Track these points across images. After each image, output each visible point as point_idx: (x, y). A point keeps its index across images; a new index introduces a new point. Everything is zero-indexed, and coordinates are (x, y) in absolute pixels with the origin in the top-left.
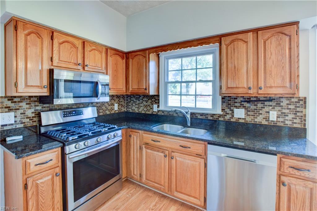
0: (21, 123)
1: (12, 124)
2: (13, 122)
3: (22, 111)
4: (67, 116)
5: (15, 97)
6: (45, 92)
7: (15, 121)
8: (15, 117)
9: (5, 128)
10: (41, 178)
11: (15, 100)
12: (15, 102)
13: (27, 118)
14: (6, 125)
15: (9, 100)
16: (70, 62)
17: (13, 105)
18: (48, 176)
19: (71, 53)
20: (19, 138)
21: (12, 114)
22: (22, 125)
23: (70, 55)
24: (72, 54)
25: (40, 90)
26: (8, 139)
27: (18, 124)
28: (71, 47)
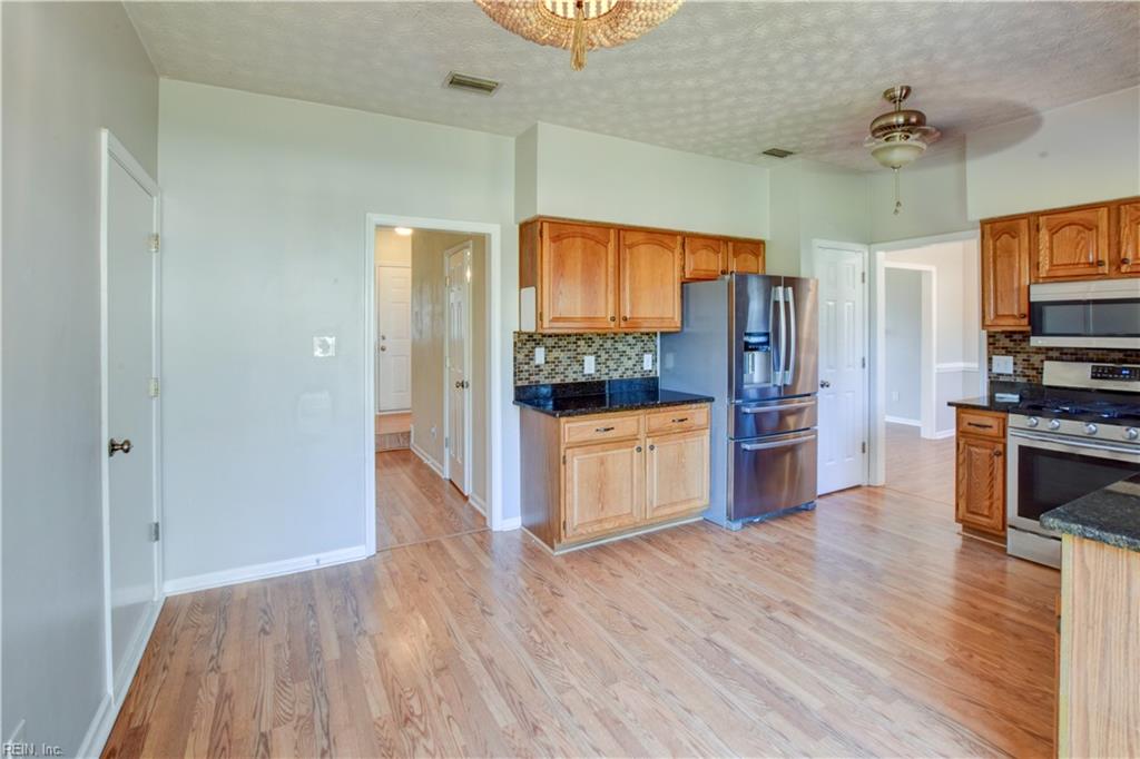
0: (1025, 376)
1: (1010, 375)
2: (1011, 372)
3: (1025, 356)
4: (1101, 378)
5: (1015, 332)
6: (1024, 325)
7: (1015, 371)
8: (1015, 364)
9: (1001, 379)
10: (977, 446)
11: (1016, 337)
12: (1015, 341)
13: (1034, 369)
14: (1002, 375)
15: (1006, 337)
16: (1077, 261)
17: (1012, 344)
18: (986, 448)
19: (1078, 244)
20: (1014, 398)
21: (1010, 359)
22: (1024, 380)
23: (1077, 248)
24: (1080, 246)
25: (1011, 321)
26: (997, 395)
27: (1019, 376)
28: (1079, 232)
